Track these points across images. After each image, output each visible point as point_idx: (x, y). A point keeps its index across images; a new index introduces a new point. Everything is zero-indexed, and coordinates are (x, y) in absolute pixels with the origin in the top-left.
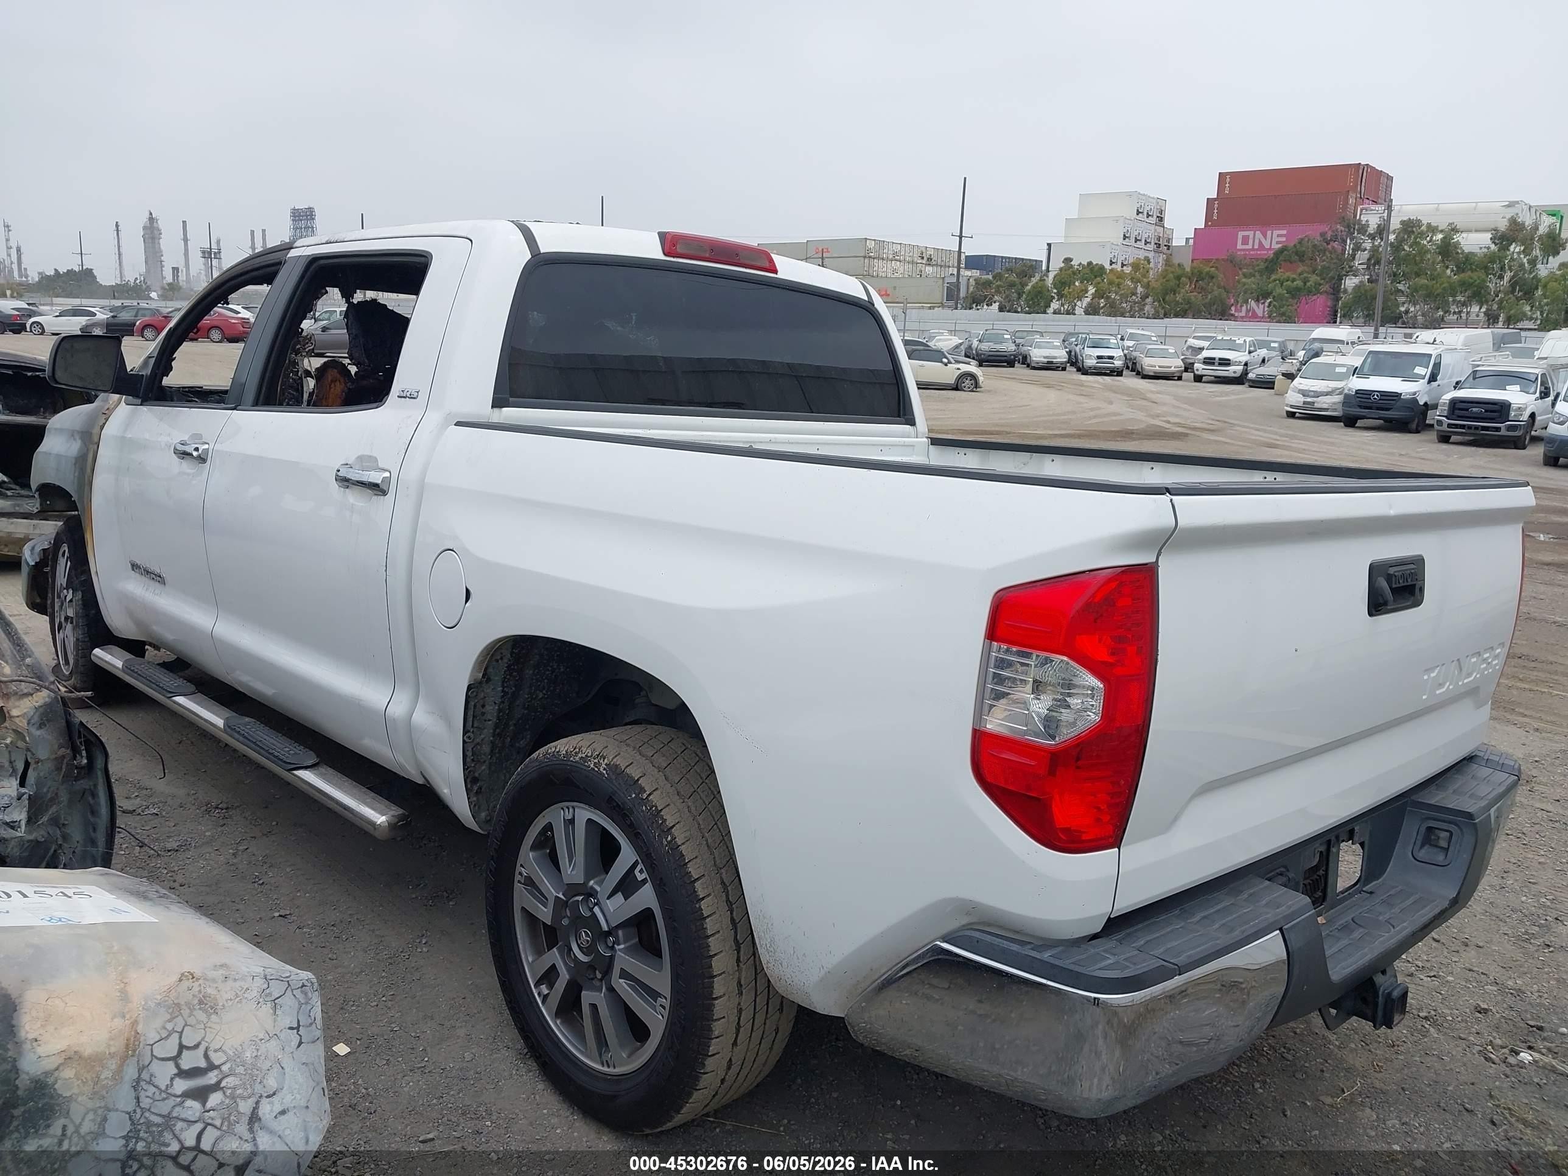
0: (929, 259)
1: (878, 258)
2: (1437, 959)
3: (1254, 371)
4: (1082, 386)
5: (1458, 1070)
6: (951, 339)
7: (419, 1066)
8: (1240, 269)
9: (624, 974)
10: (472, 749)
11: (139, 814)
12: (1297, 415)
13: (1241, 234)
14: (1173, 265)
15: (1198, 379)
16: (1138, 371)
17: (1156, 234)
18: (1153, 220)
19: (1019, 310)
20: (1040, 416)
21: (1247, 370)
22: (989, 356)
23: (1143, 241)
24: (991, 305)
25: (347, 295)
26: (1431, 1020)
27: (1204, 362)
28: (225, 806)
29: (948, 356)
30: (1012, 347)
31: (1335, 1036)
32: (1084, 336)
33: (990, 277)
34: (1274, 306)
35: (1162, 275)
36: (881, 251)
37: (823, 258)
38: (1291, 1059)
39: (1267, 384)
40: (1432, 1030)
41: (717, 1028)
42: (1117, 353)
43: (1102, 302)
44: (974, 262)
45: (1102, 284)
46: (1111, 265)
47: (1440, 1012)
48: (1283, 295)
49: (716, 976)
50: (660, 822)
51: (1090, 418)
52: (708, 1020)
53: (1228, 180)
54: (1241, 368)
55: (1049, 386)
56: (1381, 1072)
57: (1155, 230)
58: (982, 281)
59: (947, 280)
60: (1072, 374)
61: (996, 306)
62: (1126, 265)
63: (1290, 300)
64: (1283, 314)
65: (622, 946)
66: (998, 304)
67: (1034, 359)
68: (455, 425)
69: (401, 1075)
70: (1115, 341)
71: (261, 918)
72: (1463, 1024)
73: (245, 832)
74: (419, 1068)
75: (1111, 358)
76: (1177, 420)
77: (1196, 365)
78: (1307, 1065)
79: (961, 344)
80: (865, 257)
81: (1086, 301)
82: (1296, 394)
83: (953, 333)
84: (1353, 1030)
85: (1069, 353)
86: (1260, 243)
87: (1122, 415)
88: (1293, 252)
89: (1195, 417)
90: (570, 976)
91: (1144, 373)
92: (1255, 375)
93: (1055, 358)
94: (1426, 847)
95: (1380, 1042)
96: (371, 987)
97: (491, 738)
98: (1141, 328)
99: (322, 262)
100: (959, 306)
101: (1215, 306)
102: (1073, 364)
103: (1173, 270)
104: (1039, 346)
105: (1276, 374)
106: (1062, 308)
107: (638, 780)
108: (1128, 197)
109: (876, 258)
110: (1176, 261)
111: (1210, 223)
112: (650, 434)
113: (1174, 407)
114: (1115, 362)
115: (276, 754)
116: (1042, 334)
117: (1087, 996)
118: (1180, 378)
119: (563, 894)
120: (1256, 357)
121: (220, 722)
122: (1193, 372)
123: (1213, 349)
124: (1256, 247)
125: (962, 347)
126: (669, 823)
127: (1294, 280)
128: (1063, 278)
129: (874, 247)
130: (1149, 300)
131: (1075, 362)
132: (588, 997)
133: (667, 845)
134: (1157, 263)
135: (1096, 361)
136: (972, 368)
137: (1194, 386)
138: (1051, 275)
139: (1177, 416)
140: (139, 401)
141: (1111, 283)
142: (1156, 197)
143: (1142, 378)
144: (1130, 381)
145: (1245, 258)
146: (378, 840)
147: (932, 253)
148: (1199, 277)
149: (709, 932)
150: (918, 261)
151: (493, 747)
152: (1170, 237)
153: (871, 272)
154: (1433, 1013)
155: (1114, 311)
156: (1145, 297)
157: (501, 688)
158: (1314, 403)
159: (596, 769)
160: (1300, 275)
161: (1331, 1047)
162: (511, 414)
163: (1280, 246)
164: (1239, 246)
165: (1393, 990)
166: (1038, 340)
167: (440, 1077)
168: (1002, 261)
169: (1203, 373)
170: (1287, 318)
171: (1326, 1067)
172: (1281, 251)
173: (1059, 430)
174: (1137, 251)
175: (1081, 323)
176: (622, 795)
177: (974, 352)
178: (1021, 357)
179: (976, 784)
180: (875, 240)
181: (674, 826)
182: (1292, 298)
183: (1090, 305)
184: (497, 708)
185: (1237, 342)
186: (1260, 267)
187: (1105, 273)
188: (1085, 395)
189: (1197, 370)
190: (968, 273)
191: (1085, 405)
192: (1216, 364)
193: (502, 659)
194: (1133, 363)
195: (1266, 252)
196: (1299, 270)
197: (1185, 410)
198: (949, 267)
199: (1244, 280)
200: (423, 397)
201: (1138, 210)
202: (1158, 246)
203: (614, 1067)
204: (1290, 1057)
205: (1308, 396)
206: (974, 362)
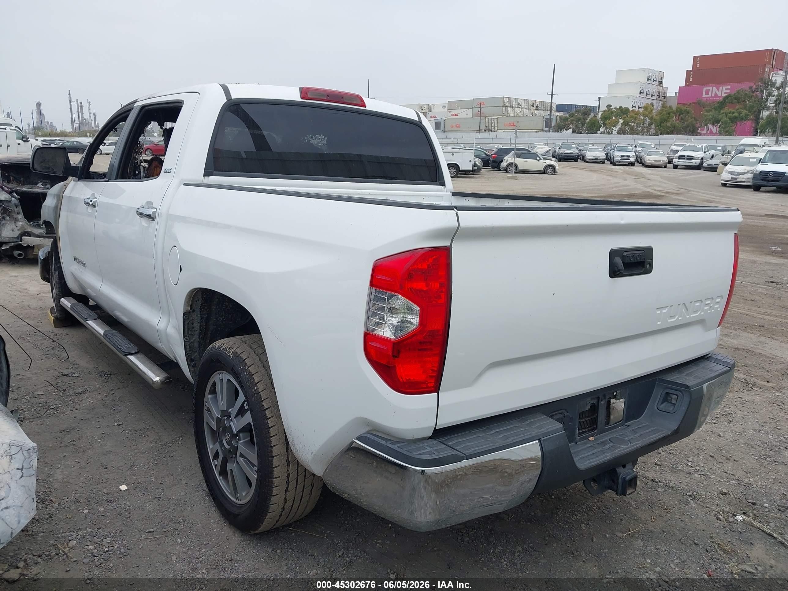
0: (537, 107)
1: (510, 107)
2: (709, 466)
3: (706, 162)
4: (612, 171)
5: (698, 523)
6: (544, 148)
7: (158, 497)
8: (704, 108)
9: (242, 455)
10: (189, 345)
11: (70, 376)
12: (728, 185)
13: (705, 89)
14: (666, 107)
15: (675, 167)
16: (643, 164)
17: (658, 91)
18: (656, 83)
19: (583, 132)
20: (586, 187)
21: (702, 161)
22: (564, 156)
23: (651, 95)
24: (568, 130)
25: (161, 125)
26: (693, 497)
27: (679, 158)
28: (109, 373)
29: (540, 156)
30: (576, 152)
31: (635, 503)
32: (615, 145)
33: (568, 116)
34: (722, 127)
35: (659, 112)
36: (512, 103)
37: (480, 108)
38: (606, 513)
39: (713, 169)
40: (692, 502)
41: (276, 482)
42: (632, 154)
43: (627, 128)
44: (560, 108)
45: (627, 118)
46: (632, 108)
47: (699, 493)
48: (727, 121)
49: (275, 456)
50: (252, 380)
51: (613, 188)
52: (271, 478)
53: (699, 60)
54: (699, 161)
55: (594, 171)
56: (654, 522)
57: (658, 88)
58: (563, 118)
59: (545, 117)
60: (608, 165)
61: (571, 130)
62: (640, 108)
63: (731, 124)
64: (727, 132)
65: (242, 441)
66: (571, 129)
67: (588, 157)
68: (183, 185)
69: (148, 501)
70: (631, 148)
71: (108, 426)
72: (711, 500)
73: (116, 386)
74: (158, 498)
75: (629, 156)
76: (660, 189)
77: (674, 160)
78: (614, 516)
79: (550, 150)
80: (503, 106)
81: (618, 127)
82: (727, 174)
83: (547, 144)
84: (647, 500)
85: (607, 154)
86: (716, 94)
87: (630, 186)
88: (734, 98)
89: (670, 187)
90: (223, 455)
91: (646, 164)
92: (707, 164)
93: (599, 157)
94: (665, 404)
95: (660, 507)
96: (147, 459)
97: (198, 340)
98: (646, 141)
99: (147, 108)
100: (551, 130)
101: (689, 128)
102: (609, 160)
103: (666, 109)
104: (591, 151)
105: (719, 163)
106: (605, 131)
107: (245, 359)
108: (643, 71)
109: (509, 107)
110: (668, 105)
111: (688, 84)
112: (290, 189)
113: (660, 182)
114: (630, 159)
115: (120, 347)
116: (593, 144)
117: (415, 469)
118: (665, 167)
119: (220, 416)
120: (708, 154)
121: (102, 332)
122: (673, 164)
123: (684, 151)
124: (713, 96)
125: (550, 152)
126: (256, 381)
127: (733, 113)
128: (606, 115)
129: (508, 101)
130: (653, 126)
131: (609, 159)
132: (229, 466)
133: (254, 392)
134: (658, 106)
135: (620, 158)
136: (553, 162)
137: (673, 171)
138: (600, 114)
139: (660, 186)
140: (77, 179)
141: (631, 117)
142: (658, 70)
143: (645, 167)
144: (638, 169)
145: (706, 102)
146: (156, 389)
147: (538, 104)
148: (680, 113)
149: (272, 435)
150: (531, 108)
151: (199, 344)
152: (666, 92)
153: (506, 114)
154: (695, 493)
155: (633, 132)
156: (650, 124)
157: (200, 315)
158: (737, 178)
159: (228, 354)
160: (737, 110)
161: (631, 508)
162: (213, 179)
163: (726, 94)
164: (704, 95)
165: (627, 476)
166: (590, 148)
167: (167, 503)
168: (576, 108)
169: (678, 164)
170: (729, 133)
171: (624, 518)
172: (726, 98)
173: (595, 194)
174: (647, 100)
175: (616, 139)
176: (237, 367)
177: (557, 154)
178: (581, 157)
179: (366, 360)
180: (508, 98)
181: (259, 382)
182: (732, 123)
183: (620, 129)
184: (199, 325)
185: (698, 147)
186: (715, 106)
187: (629, 112)
188: (612, 176)
189: (675, 162)
190: (557, 114)
191: (611, 181)
192: (686, 159)
193: (198, 300)
194: (641, 159)
195: (719, 98)
196: (737, 107)
197: (665, 183)
198: (547, 111)
199: (705, 113)
200: (172, 171)
201: (648, 78)
202: (659, 97)
203: (240, 501)
204: (606, 512)
205: (734, 175)
206: (554, 159)
